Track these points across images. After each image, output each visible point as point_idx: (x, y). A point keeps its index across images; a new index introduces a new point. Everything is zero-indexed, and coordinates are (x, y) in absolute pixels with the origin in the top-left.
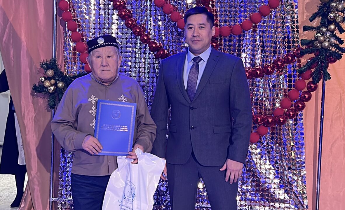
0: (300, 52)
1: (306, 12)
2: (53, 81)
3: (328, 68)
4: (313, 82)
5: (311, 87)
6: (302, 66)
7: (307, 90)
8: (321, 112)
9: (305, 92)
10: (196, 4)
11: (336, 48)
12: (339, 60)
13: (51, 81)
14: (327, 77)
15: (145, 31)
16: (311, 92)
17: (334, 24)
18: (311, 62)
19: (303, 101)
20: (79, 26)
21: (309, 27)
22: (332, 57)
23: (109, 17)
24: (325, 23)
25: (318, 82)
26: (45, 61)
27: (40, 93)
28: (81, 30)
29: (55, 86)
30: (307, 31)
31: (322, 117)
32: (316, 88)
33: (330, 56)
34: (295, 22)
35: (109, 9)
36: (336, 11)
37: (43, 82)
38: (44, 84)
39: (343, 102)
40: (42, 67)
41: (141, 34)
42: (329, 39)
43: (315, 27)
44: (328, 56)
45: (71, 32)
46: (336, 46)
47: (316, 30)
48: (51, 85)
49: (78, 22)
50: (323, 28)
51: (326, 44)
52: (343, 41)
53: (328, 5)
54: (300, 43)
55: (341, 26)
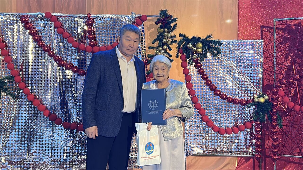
0: (147, 62)
1: (150, 38)
6: (148, 70)
10: (83, 32)
15: (51, 49)
17: (166, 45)
20: (6, 45)
21: (152, 47)
23: (26, 40)
24: (161, 45)
28: (7, 48)
30: (151, 50)
34: (143, 44)
42: (164, 54)
43: (155, 47)
47: (155, 49)
49: (6, 43)
50: (160, 48)
52: (171, 55)
53: (162, 34)
54: (147, 57)
55: (170, 47)
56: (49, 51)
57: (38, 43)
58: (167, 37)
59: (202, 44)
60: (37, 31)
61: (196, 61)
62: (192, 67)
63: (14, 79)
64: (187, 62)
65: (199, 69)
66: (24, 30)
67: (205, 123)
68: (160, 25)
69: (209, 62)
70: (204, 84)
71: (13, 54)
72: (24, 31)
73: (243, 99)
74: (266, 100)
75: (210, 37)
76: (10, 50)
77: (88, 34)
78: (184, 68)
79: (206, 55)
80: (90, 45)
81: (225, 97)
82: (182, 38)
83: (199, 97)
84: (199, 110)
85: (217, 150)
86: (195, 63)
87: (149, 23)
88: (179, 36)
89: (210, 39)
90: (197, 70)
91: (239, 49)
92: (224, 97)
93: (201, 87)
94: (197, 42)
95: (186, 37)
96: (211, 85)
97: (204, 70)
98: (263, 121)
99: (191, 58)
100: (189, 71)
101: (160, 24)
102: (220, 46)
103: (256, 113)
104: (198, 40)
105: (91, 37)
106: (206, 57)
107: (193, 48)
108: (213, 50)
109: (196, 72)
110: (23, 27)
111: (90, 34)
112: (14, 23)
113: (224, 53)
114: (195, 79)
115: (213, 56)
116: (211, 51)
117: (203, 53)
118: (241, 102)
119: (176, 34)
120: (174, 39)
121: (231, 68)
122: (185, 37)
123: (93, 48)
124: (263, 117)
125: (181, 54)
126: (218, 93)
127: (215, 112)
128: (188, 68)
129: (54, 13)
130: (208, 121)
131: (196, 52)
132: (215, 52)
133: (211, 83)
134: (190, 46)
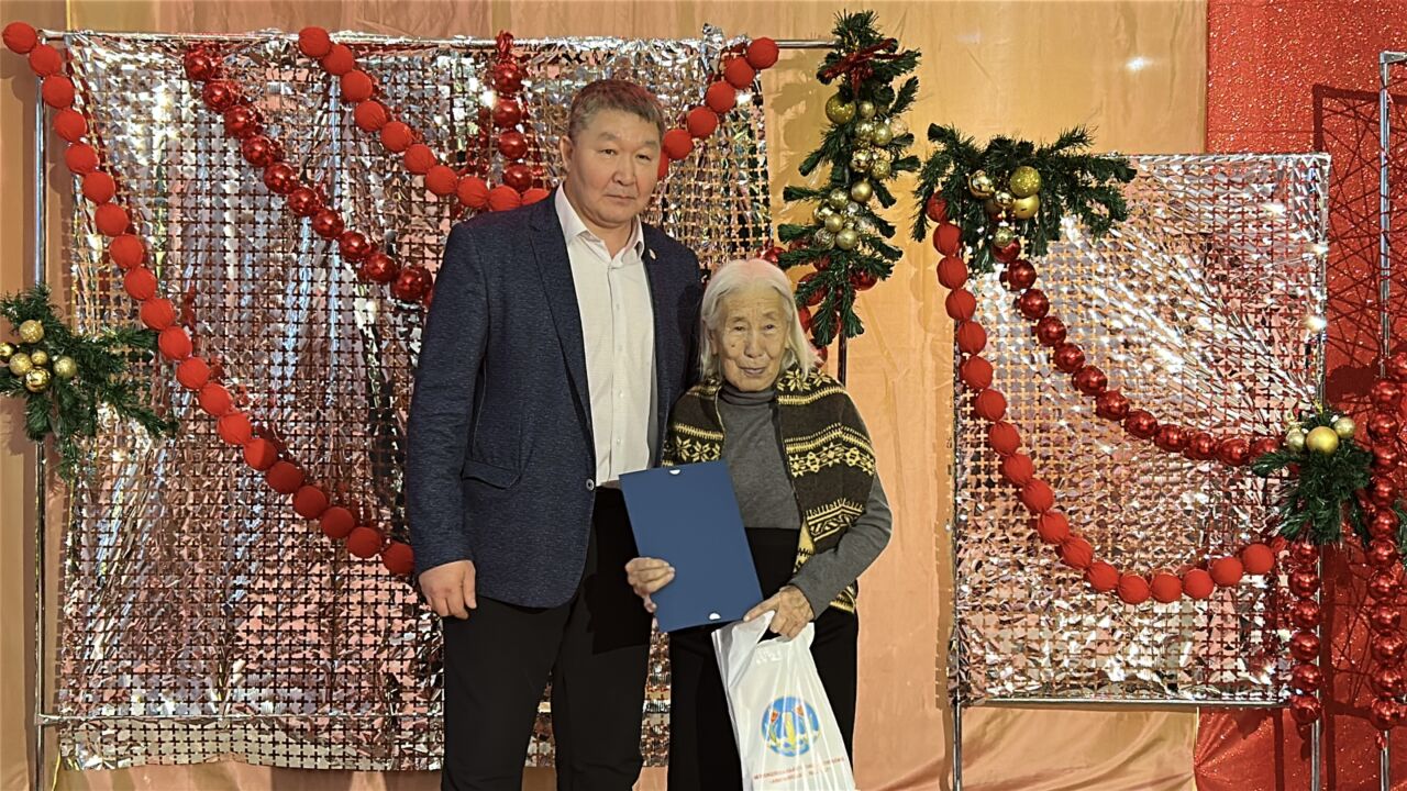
0: (778, 258)
1: (785, 147)
2: (39, 357)
3: (854, 304)
10: (476, 122)
11: (875, 248)
12: (883, 279)
13: (34, 355)
14: (853, 328)
17: (868, 182)
18: (807, 286)
20: (118, 184)
21: (800, 190)
22: (862, 273)
23: (212, 158)
24: (843, 180)
25: (830, 342)
26: (12, 295)
28: (125, 199)
29: (48, 369)
30: (796, 202)
33: (860, 270)
34: (760, 175)
35: (211, 136)
36: (871, 146)
37: (7, 360)
38: (12, 364)
40: (5, 312)
41: (314, 209)
42: (856, 223)
43: (816, 189)
44: (853, 270)
45: (93, 205)
46: (875, 243)
47: (815, 200)
48: (35, 366)
49: (116, 174)
50: (837, 192)
51: (849, 236)
52: (893, 228)
53: (849, 130)
54: (775, 237)
55: (885, 189)
56: (317, 212)
57: (266, 172)
58: (874, 144)
59: (1040, 172)
60: (260, 118)
61: (1010, 257)
62: (988, 284)
63: (156, 342)
64: (966, 261)
65: (1023, 291)
66: (202, 111)
67: (1050, 547)
68: (840, 86)
69: (1072, 262)
70: (1049, 362)
71: (151, 225)
72: (201, 115)
73: (1233, 436)
74: (1343, 441)
75: (1077, 142)
76: (138, 206)
77: (500, 128)
78: (950, 290)
79: (1058, 225)
80: (506, 180)
81: (1150, 426)
82: (942, 145)
83: (1020, 426)
84: (1021, 487)
85: (1108, 678)
86: (1006, 267)
87: (781, 75)
88: (927, 137)
89: (1077, 151)
90: (1013, 296)
91: (1216, 197)
92: (1141, 428)
93: (1034, 381)
94: (1017, 166)
95: (962, 139)
96: (1080, 369)
97: (1045, 298)
98: (1330, 541)
99: (987, 242)
100: (976, 302)
101: (840, 79)
102: (1123, 184)
103: (1294, 501)
104: (1019, 156)
105: (515, 143)
106: (1055, 234)
107: (993, 194)
108: (1088, 203)
109: (1006, 308)
110: (196, 98)
111: (510, 131)
112: (152, 78)
113: (1141, 216)
114: (1002, 340)
115: (1091, 232)
116: (1078, 206)
117: (1041, 216)
118: (1221, 449)
120: (905, 153)
121: (1176, 288)
122: (957, 142)
123: (521, 196)
124: (1330, 521)
125: (937, 224)
126: (1112, 408)
127: (1097, 498)
128: (969, 286)
129: (342, 33)
130: (1066, 542)
131: (1007, 212)
132: (1099, 209)
133: (1082, 359)
134: (979, 186)
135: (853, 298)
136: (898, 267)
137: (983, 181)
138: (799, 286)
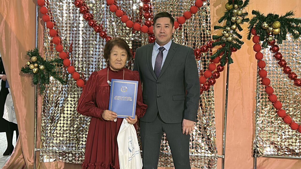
0: (212, 44)
1: (216, 15)
2: (36, 65)
3: (231, 56)
4: (221, 65)
5: (220, 68)
6: (213, 54)
7: (217, 71)
8: (227, 85)
9: (216, 72)
10: (139, 10)
11: (237, 41)
12: (239, 49)
13: (35, 65)
14: (231, 62)
15: (103, 29)
16: (220, 72)
17: (235, 25)
18: (220, 51)
19: (214, 78)
20: (55, 25)
21: (218, 27)
22: (234, 48)
23: (77, 18)
24: (229, 24)
25: (225, 65)
26: (30, 50)
27: (26, 73)
28: (56, 28)
29: (38, 68)
30: (217, 30)
31: (227, 89)
32: (223, 69)
33: (233, 47)
34: (208, 23)
35: (77, 13)
36: (237, 16)
37: (29, 66)
38: (30, 66)
39: (241, 79)
40: (28, 54)
41: (100, 31)
42: (232, 35)
43: (222, 26)
44: (231, 47)
45: (49, 29)
47: (222, 29)
48: (35, 67)
49: (54, 22)
50: (228, 27)
51: (230, 38)
52: (241, 36)
53: (231, 12)
54: (212, 38)
55: (240, 26)
56: (101, 31)
57: (89, 22)
58: (237, 15)
59: (281, 22)
60: (88, 9)
61: (272, 44)
62: (267, 51)
63: (63, 62)
64: (261, 45)
65: (276, 53)
67: (281, 118)
68: (229, 0)
69: (289, 45)
70: (282, 71)
71: (62, 34)
72: (74, 8)
75: (291, 15)
76: (59, 30)
77: (144, 11)
78: (256, 52)
79: (285, 36)
80: (146, 24)
82: (256, 15)
83: (274, 87)
84: (274, 103)
85: (295, 152)
86: (271, 47)
88: (251, 13)
89: (291, 17)
90: (273, 54)
93: (278, 76)
94: (274, 21)
95: (261, 14)
96: (290, 73)
97: (281, 55)
99: (266, 40)
100: (263, 55)
104: (275, 18)
105: (148, 15)
106: (285, 38)
107: (268, 28)
108: (294, 30)
109: (271, 57)
110: (73, 4)
111: (147, 12)
114: (270, 65)
115: (294, 38)
116: (291, 31)
117: (281, 34)
119: (248, 10)
120: (246, 17)
122: (259, 15)
123: (149, 28)
125: (254, 36)
126: (298, 83)
127: (294, 106)
128: (262, 51)
130: (285, 117)
131: (272, 32)
132: (297, 32)
133: (291, 70)
134: (264, 26)
135: (231, 54)
136: (242, 46)
137: (265, 25)
138: (217, 51)
